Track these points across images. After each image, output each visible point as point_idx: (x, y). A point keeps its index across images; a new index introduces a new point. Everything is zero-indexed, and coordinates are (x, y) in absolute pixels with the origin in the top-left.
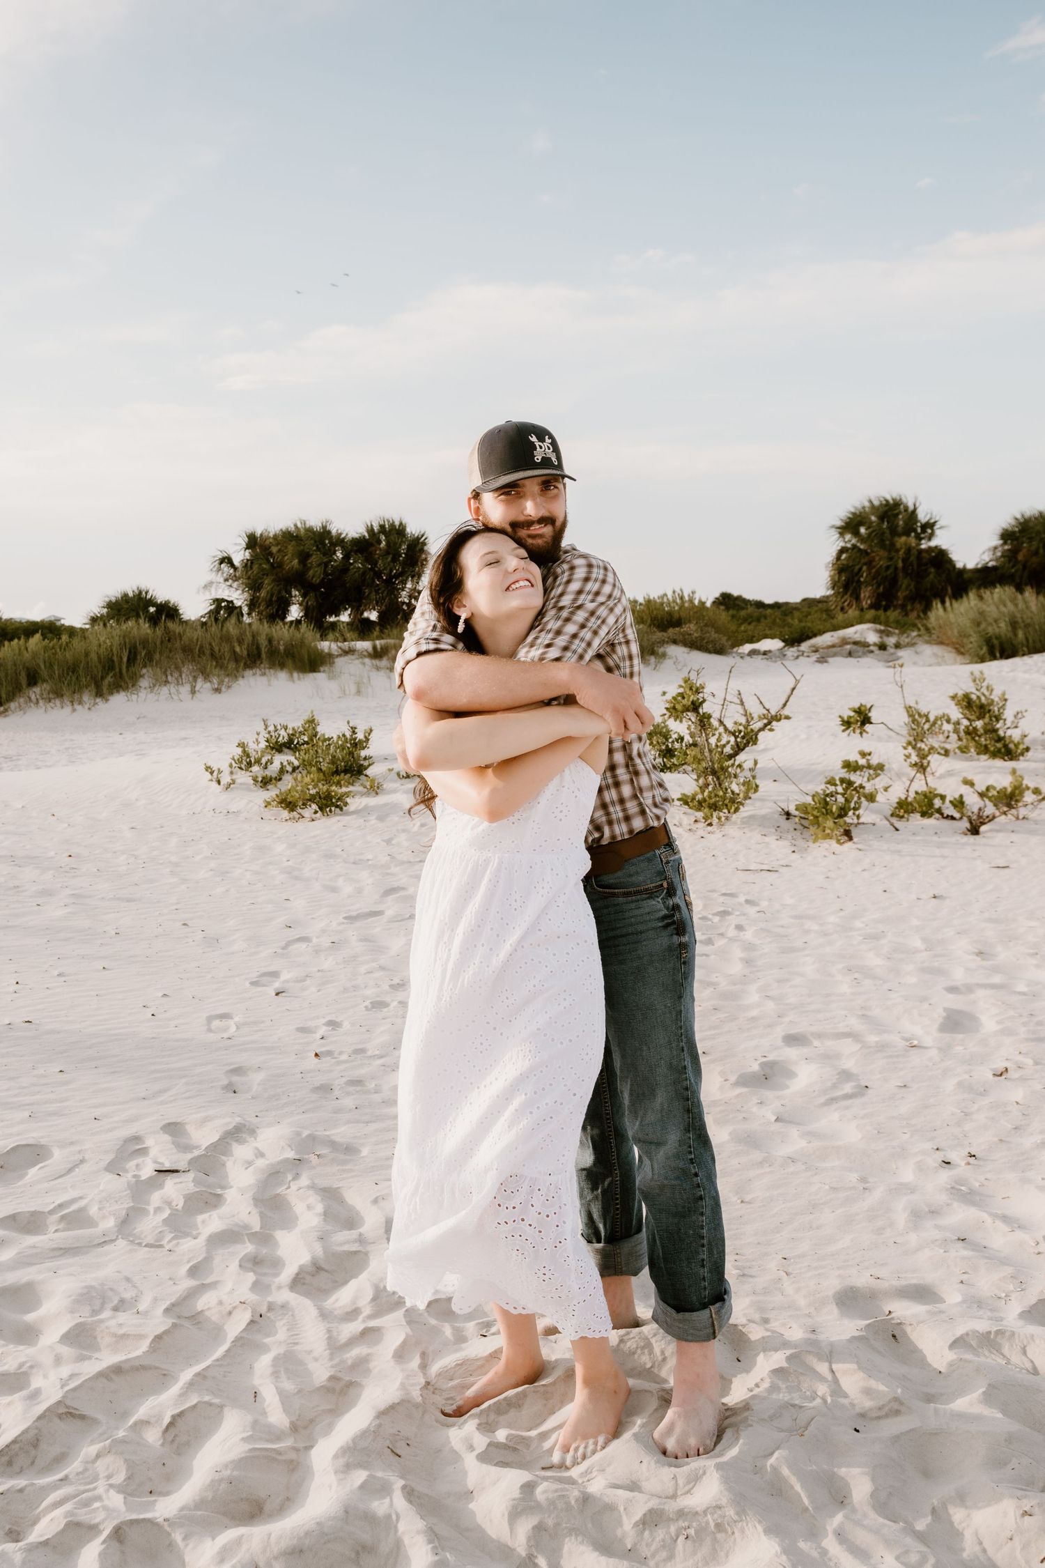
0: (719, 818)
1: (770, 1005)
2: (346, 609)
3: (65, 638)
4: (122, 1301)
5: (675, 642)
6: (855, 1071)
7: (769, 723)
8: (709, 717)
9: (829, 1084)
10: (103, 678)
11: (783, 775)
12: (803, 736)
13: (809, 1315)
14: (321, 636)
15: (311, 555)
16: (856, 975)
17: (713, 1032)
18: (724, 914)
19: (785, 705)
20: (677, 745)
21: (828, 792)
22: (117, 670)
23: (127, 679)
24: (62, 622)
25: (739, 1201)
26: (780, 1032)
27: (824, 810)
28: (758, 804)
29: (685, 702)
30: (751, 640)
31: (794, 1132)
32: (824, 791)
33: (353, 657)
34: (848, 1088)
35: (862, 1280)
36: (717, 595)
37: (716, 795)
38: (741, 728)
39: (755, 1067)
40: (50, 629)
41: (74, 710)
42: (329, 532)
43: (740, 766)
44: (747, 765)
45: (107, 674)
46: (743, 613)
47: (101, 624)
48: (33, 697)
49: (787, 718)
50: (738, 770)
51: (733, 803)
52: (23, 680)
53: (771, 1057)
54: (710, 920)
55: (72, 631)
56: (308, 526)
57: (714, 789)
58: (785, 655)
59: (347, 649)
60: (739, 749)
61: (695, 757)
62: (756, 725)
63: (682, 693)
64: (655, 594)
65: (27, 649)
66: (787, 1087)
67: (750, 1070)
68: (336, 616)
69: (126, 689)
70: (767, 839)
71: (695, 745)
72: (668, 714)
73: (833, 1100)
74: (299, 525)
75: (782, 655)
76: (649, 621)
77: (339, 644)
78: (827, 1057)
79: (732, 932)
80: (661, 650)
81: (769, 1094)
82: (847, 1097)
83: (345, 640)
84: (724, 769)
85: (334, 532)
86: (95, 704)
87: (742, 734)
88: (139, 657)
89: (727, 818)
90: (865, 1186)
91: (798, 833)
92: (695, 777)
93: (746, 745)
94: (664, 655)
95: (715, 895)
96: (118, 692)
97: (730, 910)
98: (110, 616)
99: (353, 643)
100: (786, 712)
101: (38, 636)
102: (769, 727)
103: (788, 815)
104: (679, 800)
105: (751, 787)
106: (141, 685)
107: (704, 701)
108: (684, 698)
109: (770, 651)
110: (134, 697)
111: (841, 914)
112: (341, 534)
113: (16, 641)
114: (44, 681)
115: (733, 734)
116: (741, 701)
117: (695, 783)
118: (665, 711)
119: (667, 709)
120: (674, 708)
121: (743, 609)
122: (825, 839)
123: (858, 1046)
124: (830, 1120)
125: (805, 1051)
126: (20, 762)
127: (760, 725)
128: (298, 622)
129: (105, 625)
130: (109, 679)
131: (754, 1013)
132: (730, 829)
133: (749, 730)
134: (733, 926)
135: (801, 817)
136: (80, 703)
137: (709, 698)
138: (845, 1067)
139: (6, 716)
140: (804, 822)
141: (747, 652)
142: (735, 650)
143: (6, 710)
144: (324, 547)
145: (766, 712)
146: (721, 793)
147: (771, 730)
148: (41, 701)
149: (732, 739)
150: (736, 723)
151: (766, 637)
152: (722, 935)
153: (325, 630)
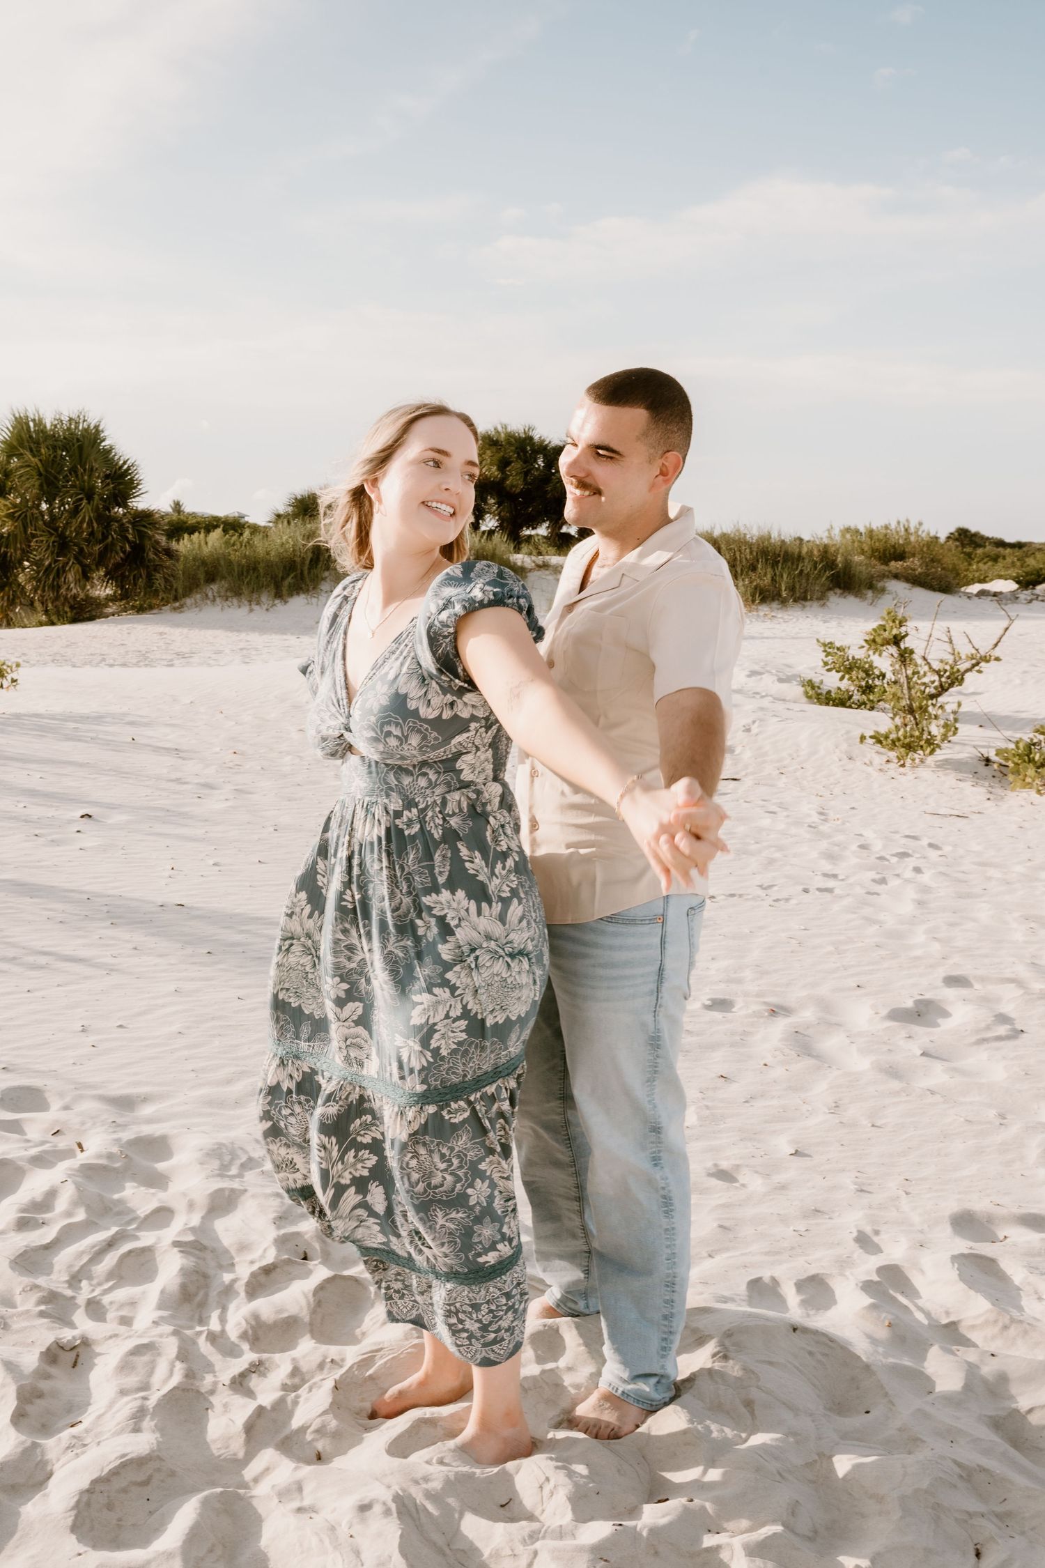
0: (913, 760)
1: (936, 946)
2: (544, 521)
3: (247, 533)
4: (250, 1159)
5: (896, 576)
6: (1012, 1015)
7: (977, 664)
8: (912, 652)
9: (983, 1025)
10: (283, 579)
11: (987, 721)
12: (1018, 681)
13: (921, 1232)
14: (515, 548)
15: (511, 462)
16: (1033, 925)
17: (871, 968)
18: (904, 855)
19: (996, 645)
20: (877, 682)
21: (1035, 741)
22: (299, 572)
23: (307, 580)
24: (246, 519)
25: (870, 1125)
26: (942, 972)
27: (1026, 758)
28: (957, 748)
29: (886, 635)
30: (983, 581)
31: (938, 1066)
32: (1032, 740)
33: (547, 572)
34: (1002, 1030)
35: (980, 1205)
36: (953, 530)
37: (912, 736)
38: (948, 667)
39: (909, 1004)
40: (233, 526)
41: (251, 610)
42: (531, 438)
43: (941, 707)
44: (949, 708)
45: (288, 575)
46: (980, 551)
47: (286, 522)
48: (210, 594)
49: (997, 659)
50: (940, 711)
51: (932, 744)
52: (202, 576)
53: (928, 996)
54: (888, 860)
55: (255, 529)
56: (509, 430)
57: (911, 729)
58: (1017, 598)
59: (541, 563)
60: (942, 689)
61: (894, 695)
62: (963, 666)
63: (884, 626)
64: (877, 524)
65: (206, 543)
66: (937, 1025)
67: (904, 1006)
68: (533, 529)
69: (307, 591)
70: (962, 784)
71: (895, 682)
72: (867, 646)
73: (984, 1040)
74: (500, 429)
75: (1013, 597)
76: (869, 552)
77: (533, 558)
78: (985, 1000)
79: (909, 874)
80: (880, 585)
81: (918, 1030)
82: (999, 1038)
83: (540, 554)
84: (924, 710)
85: (536, 438)
86: (274, 605)
87: (948, 674)
88: (322, 559)
89: (922, 761)
90: (1002, 1121)
91: (996, 780)
92: (891, 715)
93: (951, 685)
94: (883, 590)
95: (897, 836)
96: (298, 594)
97: (910, 852)
98: (295, 516)
99: (547, 558)
100: (997, 653)
101: (219, 531)
102: (977, 668)
103: (988, 761)
104: (871, 737)
105: (950, 728)
106: (323, 588)
107: (907, 635)
108: (885, 630)
109: (1001, 593)
110: (314, 600)
111: (1029, 864)
112: (544, 441)
113: (197, 534)
114: (223, 578)
115: (938, 672)
116: (950, 639)
117: (890, 721)
118: (864, 644)
119: (866, 641)
120: (874, 641)
121: (980, 546)
122: (1024, 788)
123: (1021, 992)
124: (980, 1058)
125: (964, 992)
126: (191, 660)
127: (967, 665)
128: (491, 533)
129: (289, 523)
130: (289, 580)
131: (919, 953)
132: (923, 772)
133: (955, 670)
134: (911, 868)
135: (1001, 765)
136: (258, 603)
137: (912, 632)
138: (1002, 1011)
139: (181, 612)
140: (1003, 769)
141: (975, 592)
142: (963, 589)
143: (182, 606)
144: (525, 455)
145: (974, 651)
146: (917, 733)
147: (979, 672)
148: (218, 599)
149: (936, 678)
150: (942, 661)
151: (1000, 577)
152: (898, 875)
153: (517, 541)
